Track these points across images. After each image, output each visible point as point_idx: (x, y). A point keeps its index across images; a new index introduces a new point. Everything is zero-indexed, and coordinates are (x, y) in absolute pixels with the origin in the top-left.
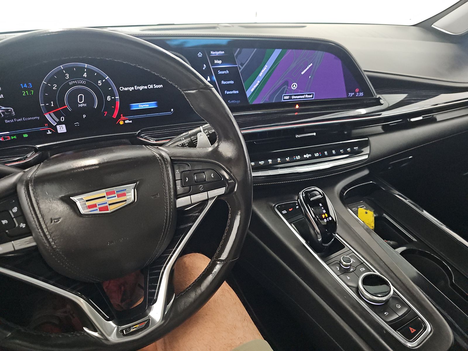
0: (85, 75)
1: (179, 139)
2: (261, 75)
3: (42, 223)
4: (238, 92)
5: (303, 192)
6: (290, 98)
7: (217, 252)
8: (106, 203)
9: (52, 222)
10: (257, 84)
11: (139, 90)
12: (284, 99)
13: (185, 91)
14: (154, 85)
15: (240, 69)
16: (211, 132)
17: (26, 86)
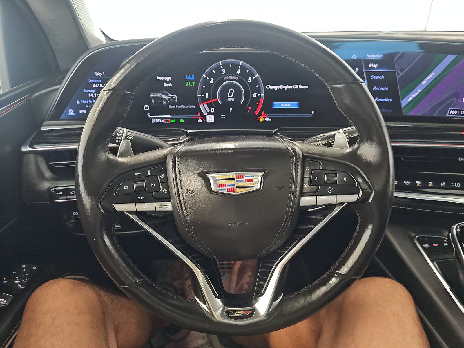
0: (238, 72)
1: (315, 140)
2: (424, 83)
3: (180, 192)
4: (391, 100)
5: (458, 226)
6: (458, 113)
7: (336, 264)
8: (235, 185)
9: (187, 192)
10: (417, 93)
11: (284, 89)
12: (450, 113)
13: (332, 85)
14: (300, 85)
15: (399, 74)
16: (352, 136)
17: (189, 78)
